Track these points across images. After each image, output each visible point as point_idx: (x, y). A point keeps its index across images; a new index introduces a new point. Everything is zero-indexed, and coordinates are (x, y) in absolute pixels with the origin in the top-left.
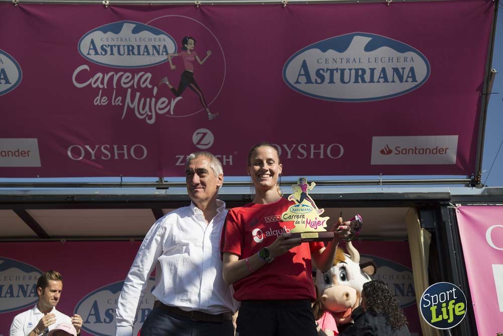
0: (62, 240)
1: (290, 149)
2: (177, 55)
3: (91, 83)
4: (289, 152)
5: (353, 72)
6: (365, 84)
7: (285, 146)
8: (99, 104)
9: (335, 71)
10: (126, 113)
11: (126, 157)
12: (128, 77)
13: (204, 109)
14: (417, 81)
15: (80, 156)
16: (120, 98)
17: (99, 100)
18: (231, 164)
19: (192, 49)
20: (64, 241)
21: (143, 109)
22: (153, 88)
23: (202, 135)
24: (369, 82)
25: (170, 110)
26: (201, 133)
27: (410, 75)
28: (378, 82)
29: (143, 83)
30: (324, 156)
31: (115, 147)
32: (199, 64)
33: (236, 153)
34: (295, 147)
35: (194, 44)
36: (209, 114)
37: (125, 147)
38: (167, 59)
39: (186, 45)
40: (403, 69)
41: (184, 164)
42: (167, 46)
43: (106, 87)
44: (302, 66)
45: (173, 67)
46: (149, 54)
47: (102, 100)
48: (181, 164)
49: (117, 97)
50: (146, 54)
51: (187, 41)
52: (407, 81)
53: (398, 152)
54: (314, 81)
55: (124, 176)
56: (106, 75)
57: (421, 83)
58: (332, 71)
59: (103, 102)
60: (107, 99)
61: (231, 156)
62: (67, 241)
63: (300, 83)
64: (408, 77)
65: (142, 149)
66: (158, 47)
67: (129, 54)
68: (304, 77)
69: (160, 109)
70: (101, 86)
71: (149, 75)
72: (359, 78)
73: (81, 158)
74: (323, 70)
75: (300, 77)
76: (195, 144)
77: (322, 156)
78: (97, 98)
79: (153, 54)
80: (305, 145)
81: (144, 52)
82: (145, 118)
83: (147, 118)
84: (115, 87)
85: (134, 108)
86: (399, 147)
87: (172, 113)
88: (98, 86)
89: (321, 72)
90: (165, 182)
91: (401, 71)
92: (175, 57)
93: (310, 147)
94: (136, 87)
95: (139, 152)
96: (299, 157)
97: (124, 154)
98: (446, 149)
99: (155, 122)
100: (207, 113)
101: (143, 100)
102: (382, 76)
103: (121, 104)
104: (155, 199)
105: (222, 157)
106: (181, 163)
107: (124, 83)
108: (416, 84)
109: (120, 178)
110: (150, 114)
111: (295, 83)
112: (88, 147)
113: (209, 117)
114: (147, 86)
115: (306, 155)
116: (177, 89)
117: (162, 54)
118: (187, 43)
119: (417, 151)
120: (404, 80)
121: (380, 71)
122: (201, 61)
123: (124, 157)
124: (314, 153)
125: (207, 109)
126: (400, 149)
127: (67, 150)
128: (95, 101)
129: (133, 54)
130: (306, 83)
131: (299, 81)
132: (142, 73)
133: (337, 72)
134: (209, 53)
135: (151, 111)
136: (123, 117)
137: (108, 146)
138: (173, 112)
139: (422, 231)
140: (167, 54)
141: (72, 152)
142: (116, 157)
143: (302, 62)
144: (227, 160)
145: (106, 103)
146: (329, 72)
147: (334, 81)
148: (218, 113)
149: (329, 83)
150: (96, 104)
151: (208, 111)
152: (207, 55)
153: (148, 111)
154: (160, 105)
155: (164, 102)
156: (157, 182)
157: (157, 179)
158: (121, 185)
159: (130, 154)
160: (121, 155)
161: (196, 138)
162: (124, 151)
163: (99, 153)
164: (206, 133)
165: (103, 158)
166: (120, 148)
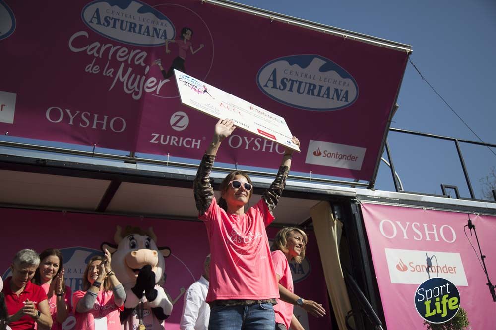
1: (249, 141)
2: (173, 41)
3: (87, 49)
4: (248, 144)
5: (308, 85)
6: (313, 96)
7: (245, 138)
8: (90, 72)
9: (295, 82)
10: (114, 86)
11: (104, 128)
12: (125, 51)
14: (348, 102)
15: (58, 119)
16: (112, 70)
17: (91, 67)
18: (198, 148)
19: (189, 39)
21: (132, 84)
22: (145, 67)
23: (179, 117)
24: (317, 96)
25: (156, 89)
27: (345, 96)
28: (323, 97)
29: (138, 60)
30: (273, 151)
31: (96, 116)
32: (191, 53)
33: (204, 138)
34: (253, 140)
35: (192, 35)
37: (106, 117)
38: (165, 43)
39: (184, 35)
40: (341, 90)
41: (157, 142)
42: (167, 31)
43: (100, 57)
44: (273, 73)
45: (168, 51)
46: (149, 35)
47: (94, 69)
49: (110, 69)
50: (146, 34)
51: (186, 31)
52: (341, 100)
53: (325, 155)
54: (278, 87)
55: (98, 146)
56: (103, 45)
57: (349, 104)
58: (293, 81)
59: (94, 71)
60: (99, 67)
61: (200, 141)
63: (268, 87)
64: (343, 97)
66: (158, 30)
67: (130, 30)
68: (272, 82)
69: (148, 88)
70: (96, 55)
71: (145, 54)
72: (311, 91)
74: (287, 79)
75: (269, 81)
76: (171, 124)
77: (271, 151)
78: (90, 65)
79: (153, 36)
80: (261, 140)
81: (145, 32)
82: (132, 93)
83: (134, 93)
84: (110, 58)
85: (124, 81)
86: (326, 151)
87: (158, 93)
88: (93, 54)
89: (285, 80)
90: (136, 157)
91: (340, 91)
92: (171, 43)
93: (265, 141)
94: (129, 62)
95: (118, 125)
96: (254, 149)
97: (102, 124)
98: (357, 157)
99: (141, 98)
101: (134, 75)
102: (326, 93)
103: (111, 76)
104: (127, 172)
105: (192, 140)
106: (155, 141)
107: (120, 57)
108: (346, 103)
109: (93, 147)
110: (137, 90)
111: (264, 86)
112: (68, 111)
114: (140, 63)
115: (259, 148)
116: (167, 72)
117: (161, 38)
118: (185, 33)
119: (338, 156)
120: (340, 99)
121: (326, 88)
122: (194, 52)
123: (102, 127)
124: (266, 147)
126: (327, 153)
128: (87, 68)
129: (135, 31)
130: (272, 87)
131: (268, 85)
132: (139, 51)
133: (296, 83)
134: (202, 46)
135: (139, 87)
136: (111, 89)
137: (89, 114)
138: (159, 92)
139: (336, 221)
140: (165, 38)
142: (94, 127)
143: (273, 69)
144: (197, 144)
145: (98, 72)
146: (290, 81)
147: (293, 90)
149: (289, 91)
150: (87, 71)
152: (200, 47)
153: (136, 87)
154: (148, 84)
155: (153, 81)
156: (127, 156)
157: (128, 153)
158: (93, 154)
159: (109, 126)
160: (99, 125)
161: (173, 120)
162: (103, 121)
163: (78, 119)
164: (184, 116)
165: (81, 125)
166: (100, 118)
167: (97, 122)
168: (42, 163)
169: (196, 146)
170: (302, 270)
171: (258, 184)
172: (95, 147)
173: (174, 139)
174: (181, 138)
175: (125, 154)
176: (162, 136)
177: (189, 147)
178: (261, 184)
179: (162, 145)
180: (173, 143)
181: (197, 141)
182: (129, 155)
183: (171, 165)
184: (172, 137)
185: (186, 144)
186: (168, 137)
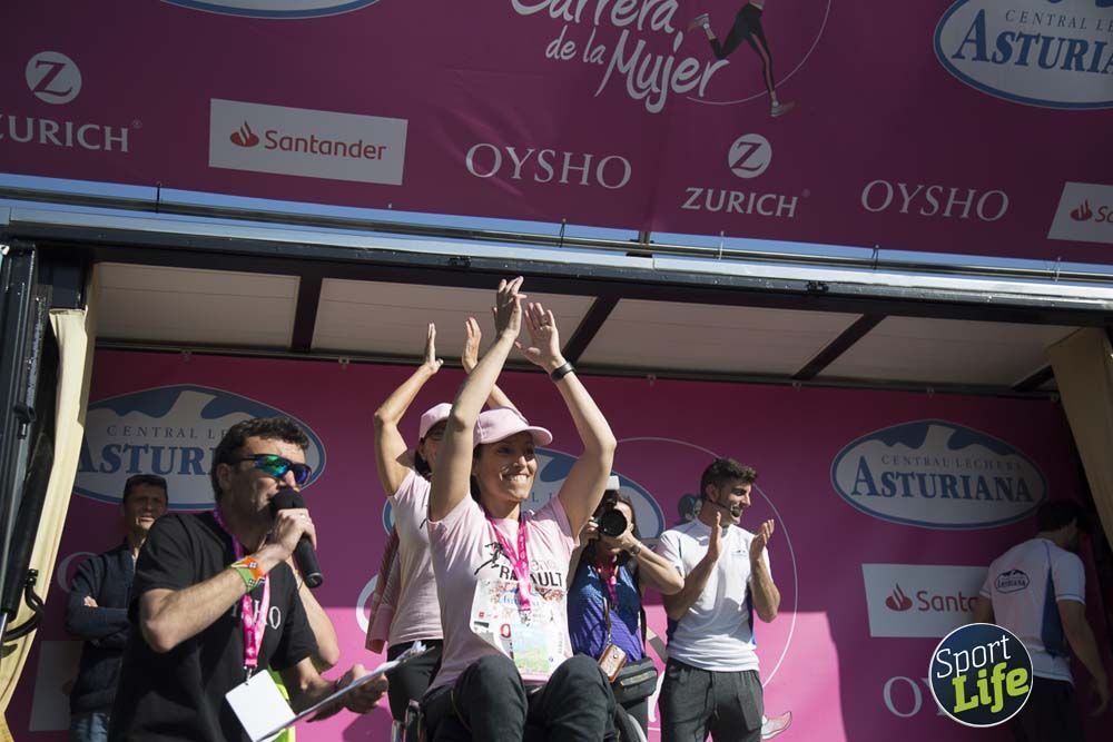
0: (340, 361)
1: (910, 195)
3: (549, 6)
4: (907, 200)
5: (1066, 46)
6: (1079, 72)
7: (902, 187)
8: (557, 57)
9: (1033, 41)
10: (607, 85)
11: (584, 181)
12: (628, 3)
13: (766, 92)
15: (490, 171)
16: (602, 48)
17: (557, 47)
18: (791, 215)
20: (344, 361)
21: (645, 78)
22: (674, 35)
23: (749, 147)
24: (1089, 70)
25: (698, 86)
26: (749, 144)
28: (1105, 71)
29: (657, 21)
30: (969, 213)
31: (568, 155)
33: (806, 193)
34: (921, 190)
36: (775, 104)
37: (588, 157)
41: (698, 207)
43: (578, 20)
44: (975, 22)
47: (564, 50)
48: (694, 207)
49: (597, 46)
53: (1101, 218)
55: (571, 222)
58: (1028, 38)
59: (565, 54)
60: (574, 47)
61: (795, 199)
62: (351, 362)
63: (963, 58)
65: (623, 166)
68: (973, 47)
69: (680, 82)
70: (568, 17)
71: (672, 5)
72: (1074, 59)
73: (490, 175)
74: (1012, 35)
75: (967, 44)
77: (965, 215)
78: (556, 41)
80: (941, 189)
82: (646, 97)
83: (648, 98)
84: (596, 23)
85: (627, 73)
86: (1106, 208)
87: (701, 94)
88: (562, 16)
89: (1008, 38)
90: (652, 242)
93: (950, 191)
94: (640, 28)
95: (614, 172)
96: (922, 212)
97: (581, 173)
99: (663, 110)
100: (771, 101)
101: (649, 58)
103: (601, 62)
104: (634, 277)
105: (778, 199)
106: (692, 204)
107: (618, 16)
109: (561, 225)
110: (656, 90)
111: (953, 57)
112: (511, 150)
113: (774, 111)
114: (663, 29)
115: (936, 210)
116: (722, 43)
123: (581, 180)
124: (953, 205)
125: (773, 93)
127: (466, 154)
128: (549, 49)
130: (973, 59)
131: (962, 53)
133: (1037, 41)
135: (659, 84)
136: (599, 92)
137: (553, 153)
138: (705, 92)
141: (474, 160)
142: (564, 180)
143: (977, 11)
144: (788, 206)
145: (571, 55)
146: (1022, 40)
148: (791, 105)
149: (1017, 63)
150: (549, 55)
151: (774, 98)
153: (654, 84)
154: (679, 74)
155: (690, 68)
156: (632, 241)
157: (635, 234)
158: (562, 241)
159: (595, 176)
160: (575, 176)
161: (735, 153)
162: (583, 166)
163: (531, 167)
164: (759, 145)
165: (537, 178)
166: (577, 160)
167: (569, 170)
168: (462, 263)
169: (786, 211)
170: (1026, 492)
171: (930, 291)
172: (566, 226)
173: (737, 198)
174: (753, 196)
175: (627, 236)
176: (710, 192)
177: (770, 213)
178: (936, 292)
179: (709, 211)
180: (734, 207)
181: (788, 201)
182: (636, 238)
183: (729, 256)
184: (733, 194)
185: (764, 207)
186: (723, 193)
